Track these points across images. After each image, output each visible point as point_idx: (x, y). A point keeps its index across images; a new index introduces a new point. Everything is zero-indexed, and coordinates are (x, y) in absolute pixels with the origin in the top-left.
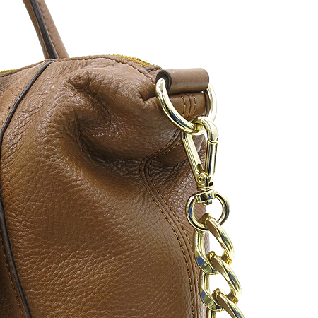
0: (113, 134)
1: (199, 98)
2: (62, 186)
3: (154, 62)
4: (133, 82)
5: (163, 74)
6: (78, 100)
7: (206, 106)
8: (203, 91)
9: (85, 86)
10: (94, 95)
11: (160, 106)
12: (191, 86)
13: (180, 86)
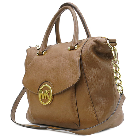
0: (100, 49)
1: (115, 44)
2: (92, 57)
3: (107, 38)
4: (103, 41)
5: (108, 39)
6: (95, 44)
7: (116, 45)
8: (115, 42)
9: (96, 41)
10: (97, 43)
11: (108, 44)
12: (113, 41)
13: (111, 41)
